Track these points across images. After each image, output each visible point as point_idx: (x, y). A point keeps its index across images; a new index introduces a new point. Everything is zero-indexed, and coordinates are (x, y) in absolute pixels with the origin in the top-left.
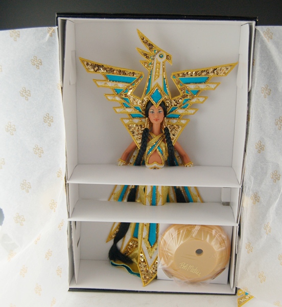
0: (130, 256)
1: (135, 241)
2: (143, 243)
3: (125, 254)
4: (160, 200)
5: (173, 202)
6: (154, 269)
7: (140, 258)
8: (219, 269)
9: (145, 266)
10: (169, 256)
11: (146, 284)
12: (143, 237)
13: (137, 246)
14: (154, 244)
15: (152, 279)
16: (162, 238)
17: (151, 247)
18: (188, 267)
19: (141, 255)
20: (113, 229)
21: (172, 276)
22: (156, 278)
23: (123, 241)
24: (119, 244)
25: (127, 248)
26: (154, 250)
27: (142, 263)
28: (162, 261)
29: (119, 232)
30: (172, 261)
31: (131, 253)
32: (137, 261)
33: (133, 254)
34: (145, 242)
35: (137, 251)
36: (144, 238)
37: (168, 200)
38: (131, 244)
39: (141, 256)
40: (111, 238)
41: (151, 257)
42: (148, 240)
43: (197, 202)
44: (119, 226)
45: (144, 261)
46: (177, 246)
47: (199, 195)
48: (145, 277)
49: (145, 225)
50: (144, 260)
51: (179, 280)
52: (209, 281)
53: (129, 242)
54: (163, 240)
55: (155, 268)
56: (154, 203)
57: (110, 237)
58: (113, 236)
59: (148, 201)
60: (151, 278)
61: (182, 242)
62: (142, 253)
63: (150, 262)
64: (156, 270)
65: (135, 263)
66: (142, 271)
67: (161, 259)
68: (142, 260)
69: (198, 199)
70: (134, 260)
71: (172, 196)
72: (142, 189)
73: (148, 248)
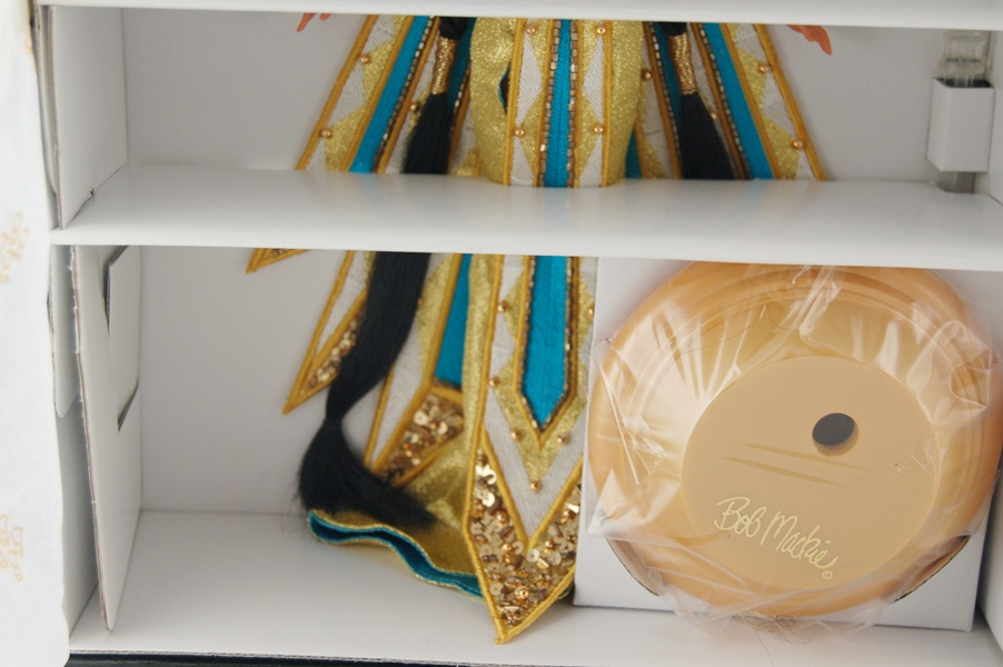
0: (419, 485)
1: (444, 404)
2: (492, 404)
3: (391, 474)
4: (594, 156)
5: (660, 176)
6: (554, 546)
7: (478, 493)
8: (937, 539)
9: (504, 535)
10: (651, 458)
11: (513, 630)
12: (494, 372)
13: (454, 433)
14: (555, 413)
15: (546, 604)
16: (611, 357)
17: (541, 429)
18: (765, 522)
19: (483, 471)
20: (324, 338)
21: (666, 580)
22: (569, 599)
23: (380, 404)
24: (357, 423)
25: (399, 442)
26: (553, 441)
27: (487, 518)
28: (612, 495)
29: (353, 350)
30: (669, 491)
31: (422, 472)
32: (458, 511)
33: (433, 474)
34: (505, 403)
35: (454, 460)
36: (497, 381)
37: (632, 166)
38: (421, 419)
39: (484, 481)
40: (313, 385)
41: (538, 485)
42: (523, 391)
43: (792, 177)
44: (356, 317)
45: (499, 507)
46: (706, 400)
47: (806, 140)
48: (506, 591)
49: (506, 307)
50: (499, 499)
51: (701, 605)
52: (871, 612)
53: (412, 411)
54: (615, 368)
55: (563, 542)
56: (555, 175)
57: (307, 384)
58: (325, 377)
59: (523, 157)
60: (544, 595)
61: (734, 371)
62: (485, 461)
63: (533, 511)
64: (572, 556)
65: (443, 523)
66: (490, 559)
67: (600, 484)
68: (490, 501)
69: (802, 163)
70: (442, 509)
71: (657, 144)
72: (487, 87)
73: (520, 435)
